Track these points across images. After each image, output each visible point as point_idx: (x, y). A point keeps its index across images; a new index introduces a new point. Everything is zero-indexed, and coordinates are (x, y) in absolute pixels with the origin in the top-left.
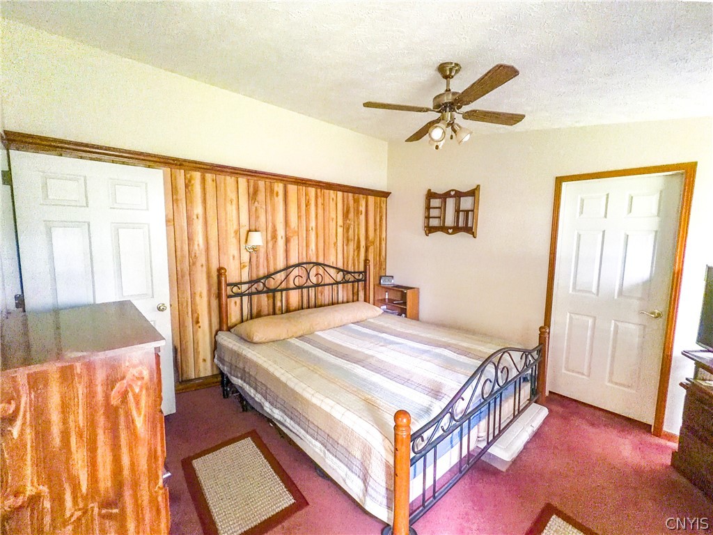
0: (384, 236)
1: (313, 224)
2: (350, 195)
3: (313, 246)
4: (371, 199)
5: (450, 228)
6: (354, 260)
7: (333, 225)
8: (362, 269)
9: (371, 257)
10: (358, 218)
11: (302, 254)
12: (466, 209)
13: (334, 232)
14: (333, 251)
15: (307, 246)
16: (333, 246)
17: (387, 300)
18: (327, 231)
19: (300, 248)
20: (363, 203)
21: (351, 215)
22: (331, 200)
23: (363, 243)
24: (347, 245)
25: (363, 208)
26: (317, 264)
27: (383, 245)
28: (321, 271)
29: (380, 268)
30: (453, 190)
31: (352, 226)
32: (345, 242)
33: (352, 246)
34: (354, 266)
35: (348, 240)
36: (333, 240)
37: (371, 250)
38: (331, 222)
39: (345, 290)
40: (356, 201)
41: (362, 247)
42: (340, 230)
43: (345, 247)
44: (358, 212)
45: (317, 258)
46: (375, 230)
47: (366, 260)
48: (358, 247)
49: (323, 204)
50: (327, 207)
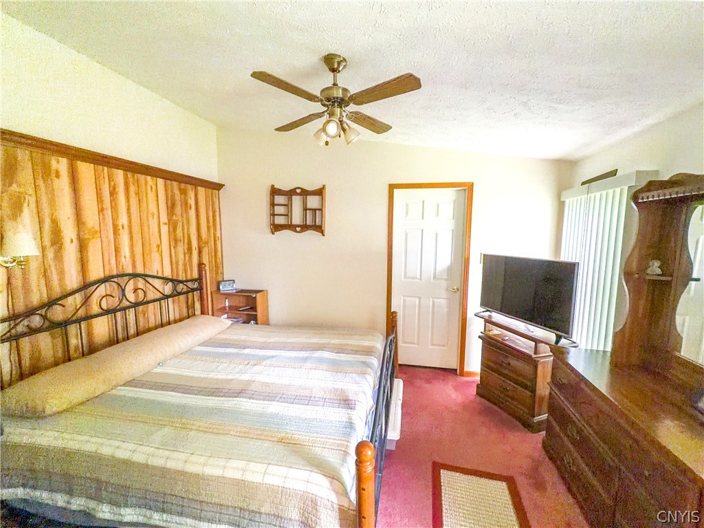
0: (218, 234)
1: (123, 220)
2: (175, 183)
3: (126, 251)
4: (201, 190)
5: (299, 226)
6: (185, 265)
7: (153, 222)
8: (195, 275)
9: (205, 260)
10: (186, 212)
11: (110, 264)
12: (313, 207)
13: (156, 230)
14: (156, 256)
15: (117, 250)
16: (156, 249)
17: (227, 308)
18: (146, 229)
19: (106, 256)
20: (191, 194)
21: (178, 210)
22: (149, 189)
23: (195, 244)
24: (174, 247)
25: (192, 202)
26: (135, 276)
27: (219, 246)
28: (141, 283)
29: (217, 273)
30: (299, 188)
31: (180, 224)
32: (173, 244)
33: (181, 248)
34: (186, 273)
35: (176, 241)
36: (155, 241)
37: (205, 251)
38: (150, 219)
39: (176, 305)
40: (183, 192)
41: (194, 248)
42: (165, 229)
43: (172, 249)
44: (186, 205)
45: (134, 266)
46: (208, 228)
47: (201, 265)
48: (190, 249)
49: (137, 194)
50: (145, 199)
